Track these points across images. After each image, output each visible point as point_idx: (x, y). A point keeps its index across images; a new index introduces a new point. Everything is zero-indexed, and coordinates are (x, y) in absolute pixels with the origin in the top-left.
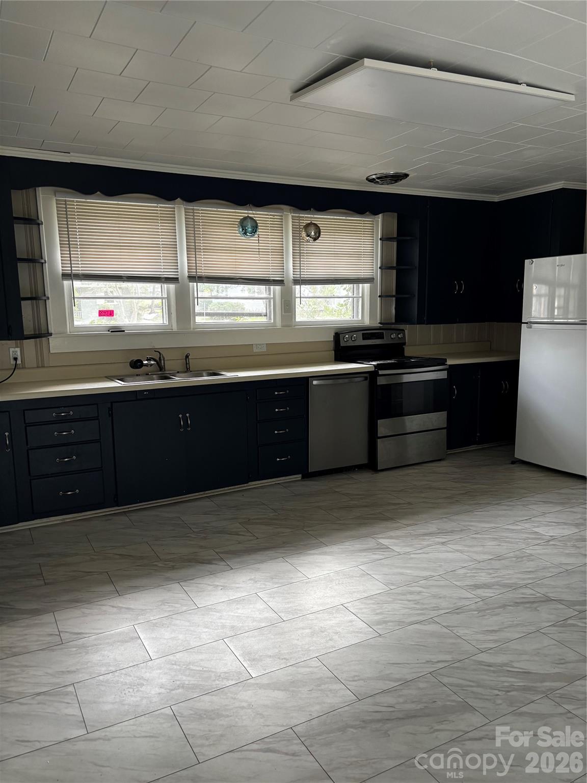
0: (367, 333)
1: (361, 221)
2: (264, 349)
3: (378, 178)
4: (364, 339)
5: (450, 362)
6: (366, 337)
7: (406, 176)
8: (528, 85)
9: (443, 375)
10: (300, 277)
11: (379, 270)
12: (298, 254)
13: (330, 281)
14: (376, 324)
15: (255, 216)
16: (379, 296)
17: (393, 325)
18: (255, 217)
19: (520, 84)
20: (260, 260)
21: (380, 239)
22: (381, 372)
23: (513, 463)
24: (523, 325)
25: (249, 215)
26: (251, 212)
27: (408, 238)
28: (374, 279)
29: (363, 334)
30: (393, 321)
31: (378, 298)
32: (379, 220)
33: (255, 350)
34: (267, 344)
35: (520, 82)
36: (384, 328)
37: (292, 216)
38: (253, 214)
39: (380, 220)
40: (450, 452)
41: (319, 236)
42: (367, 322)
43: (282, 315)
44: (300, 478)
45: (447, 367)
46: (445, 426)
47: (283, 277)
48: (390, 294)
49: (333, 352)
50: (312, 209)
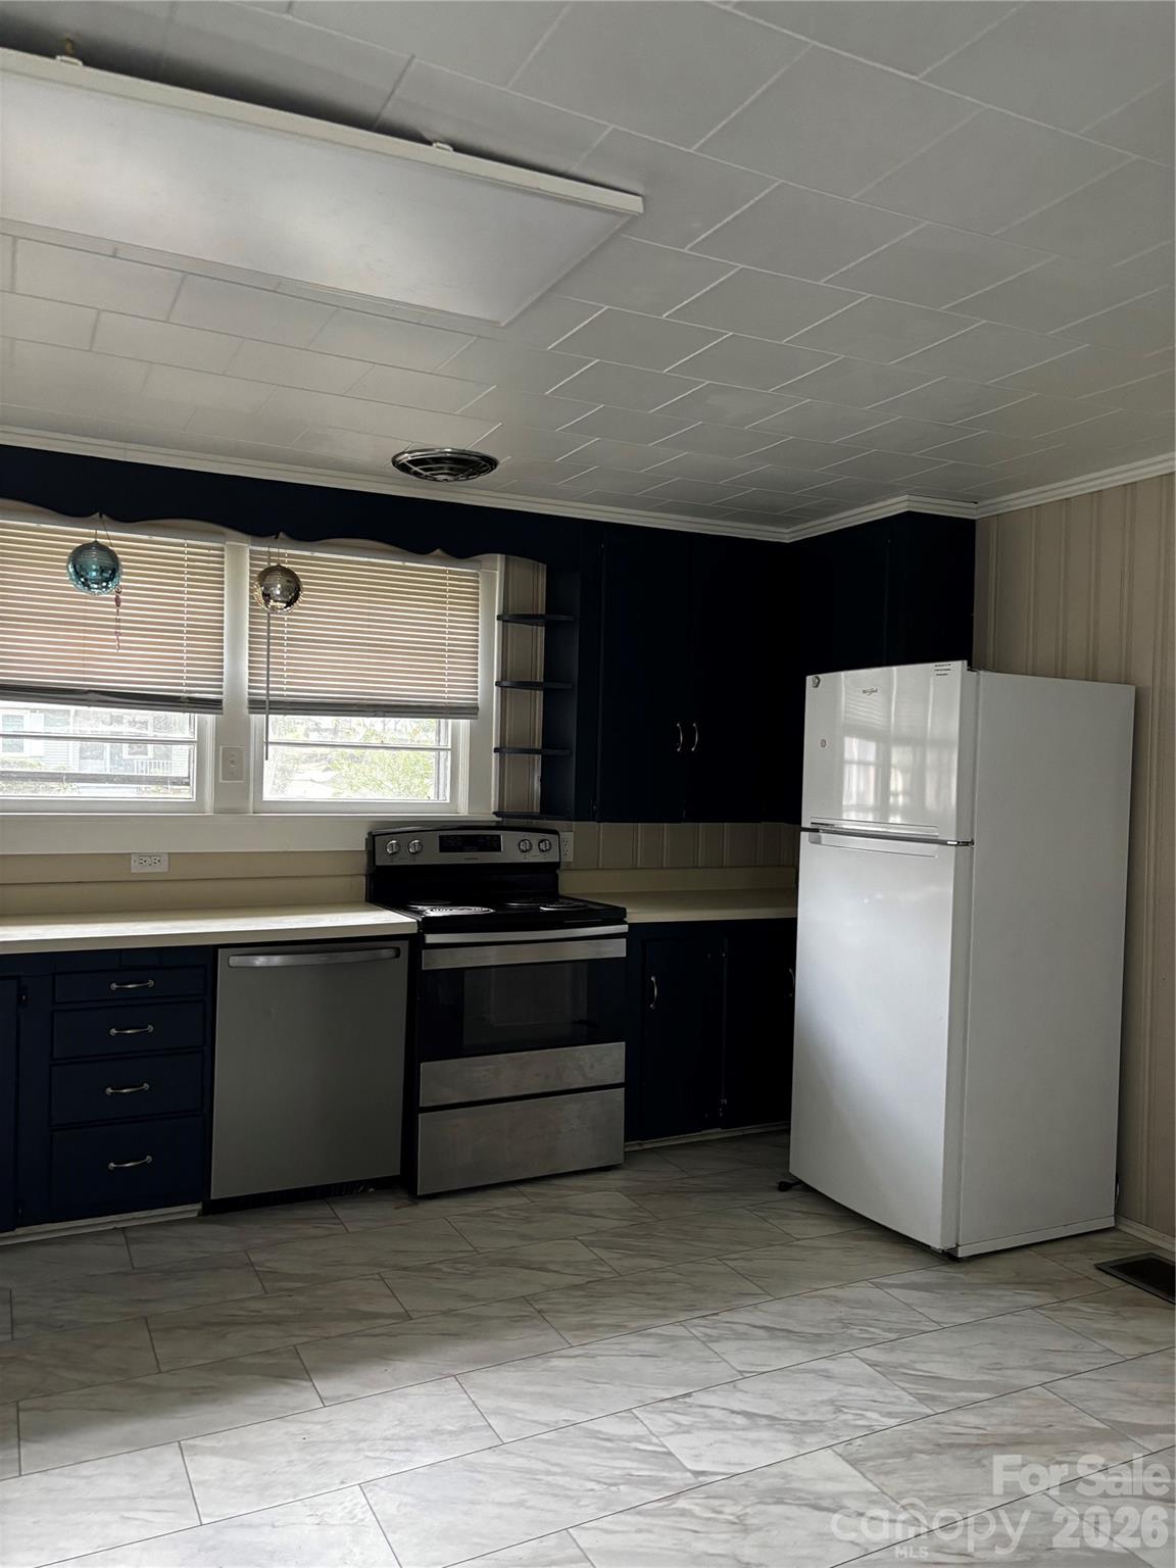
0: (456, 836)
1: (444, 572)
2: (162, 868)
3: (415, 462)
4: (443, 849)
5: (637, 915)
6: (446, 845)
7: (489, 463)
8: (458, 148)
9: (618, 949)
10: (268, 695)
11: (495, 688)
12: (263, 641)
13: (355, 708)
14: (487, 812)
15: (112, 541)
16: (496, 750)
17: (534, 821)
18: (112, 546)
19: (429, 143)
20: (119, 648)
21: (499, 618)
22: (431, 939)
23: (784, 1187)
24: (803, 834)
25: (98, 540)
26: (104, 533)
27: (563, 618)
28: (478, 708)
29: (441, 837)
30: (536, 809)
31: (494, 754)
32: (495, 574)
33: (135, 868)
34: (169, 854)
35: (427, 136)
36: (505, 824)
37: (251, 552)
38: (109, 538)
39: (498, 572)
40: (635, 1146)
41: (296, 598)
42: (463, 810)
43: (217, 785)
44: (195, 1215)
45: (624, 928)
46: (621, 1078)
47: (221, 693)
48: (527, 747)
49: (364, 879)
50: (281, 534)
